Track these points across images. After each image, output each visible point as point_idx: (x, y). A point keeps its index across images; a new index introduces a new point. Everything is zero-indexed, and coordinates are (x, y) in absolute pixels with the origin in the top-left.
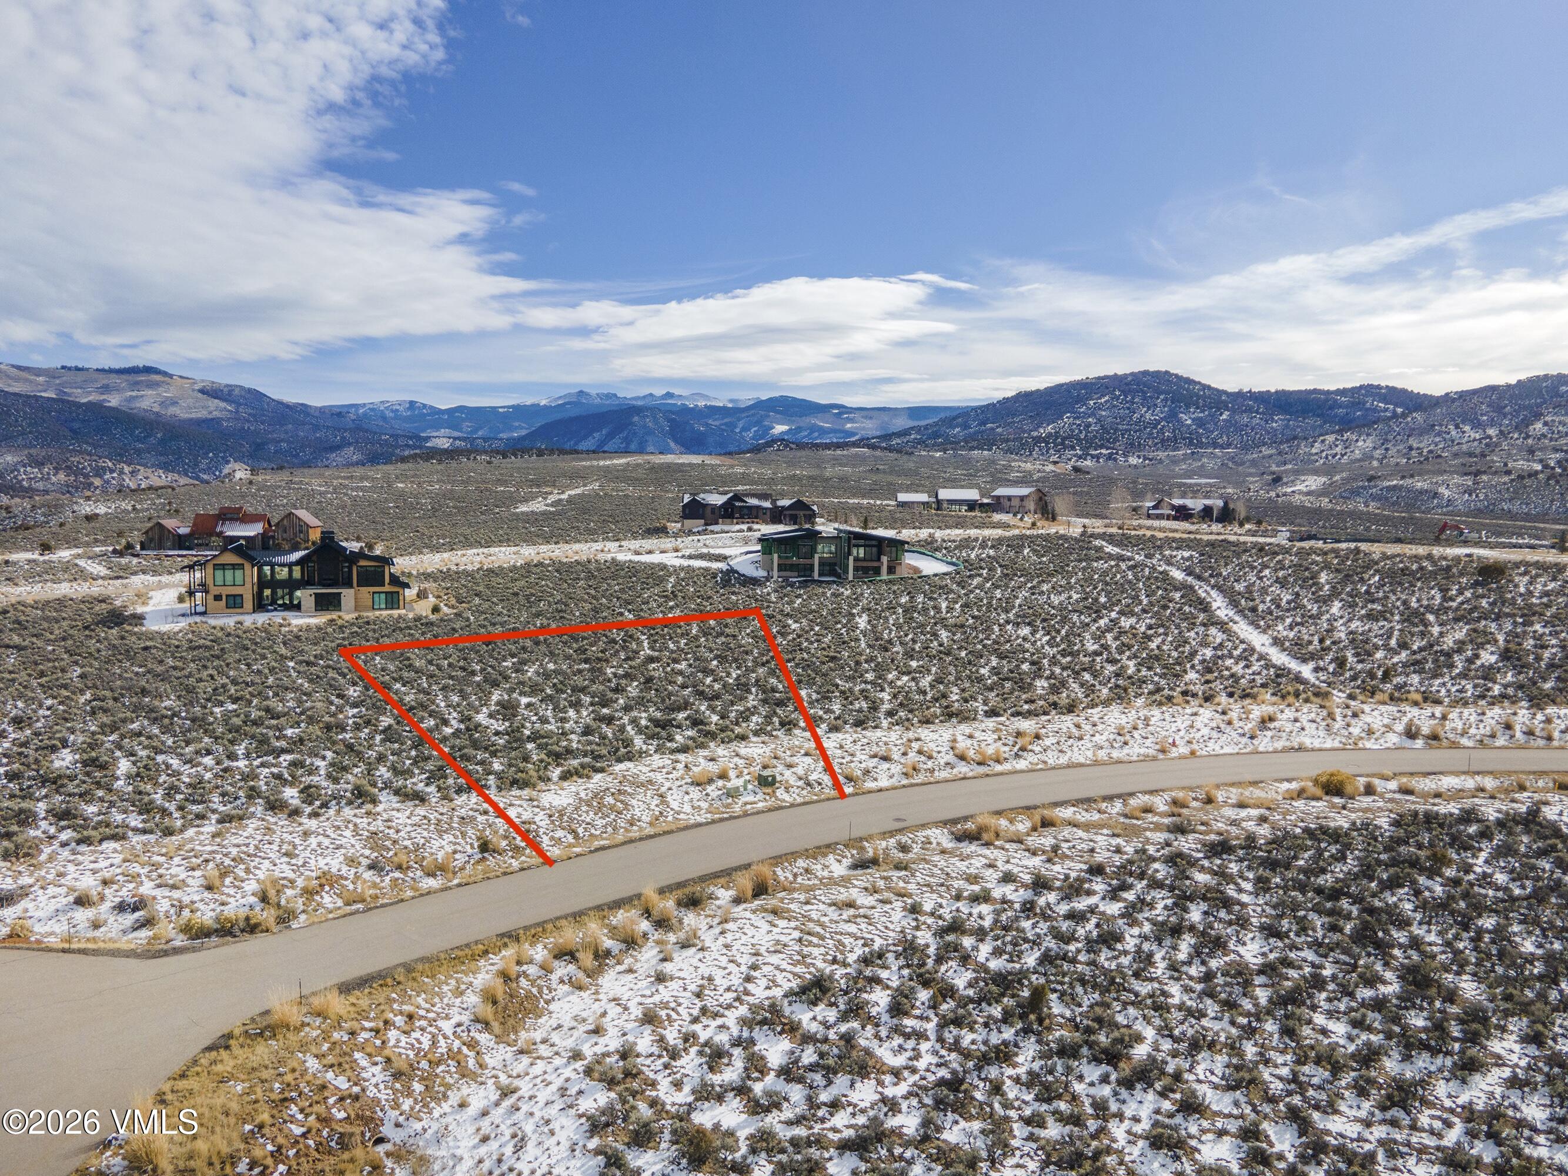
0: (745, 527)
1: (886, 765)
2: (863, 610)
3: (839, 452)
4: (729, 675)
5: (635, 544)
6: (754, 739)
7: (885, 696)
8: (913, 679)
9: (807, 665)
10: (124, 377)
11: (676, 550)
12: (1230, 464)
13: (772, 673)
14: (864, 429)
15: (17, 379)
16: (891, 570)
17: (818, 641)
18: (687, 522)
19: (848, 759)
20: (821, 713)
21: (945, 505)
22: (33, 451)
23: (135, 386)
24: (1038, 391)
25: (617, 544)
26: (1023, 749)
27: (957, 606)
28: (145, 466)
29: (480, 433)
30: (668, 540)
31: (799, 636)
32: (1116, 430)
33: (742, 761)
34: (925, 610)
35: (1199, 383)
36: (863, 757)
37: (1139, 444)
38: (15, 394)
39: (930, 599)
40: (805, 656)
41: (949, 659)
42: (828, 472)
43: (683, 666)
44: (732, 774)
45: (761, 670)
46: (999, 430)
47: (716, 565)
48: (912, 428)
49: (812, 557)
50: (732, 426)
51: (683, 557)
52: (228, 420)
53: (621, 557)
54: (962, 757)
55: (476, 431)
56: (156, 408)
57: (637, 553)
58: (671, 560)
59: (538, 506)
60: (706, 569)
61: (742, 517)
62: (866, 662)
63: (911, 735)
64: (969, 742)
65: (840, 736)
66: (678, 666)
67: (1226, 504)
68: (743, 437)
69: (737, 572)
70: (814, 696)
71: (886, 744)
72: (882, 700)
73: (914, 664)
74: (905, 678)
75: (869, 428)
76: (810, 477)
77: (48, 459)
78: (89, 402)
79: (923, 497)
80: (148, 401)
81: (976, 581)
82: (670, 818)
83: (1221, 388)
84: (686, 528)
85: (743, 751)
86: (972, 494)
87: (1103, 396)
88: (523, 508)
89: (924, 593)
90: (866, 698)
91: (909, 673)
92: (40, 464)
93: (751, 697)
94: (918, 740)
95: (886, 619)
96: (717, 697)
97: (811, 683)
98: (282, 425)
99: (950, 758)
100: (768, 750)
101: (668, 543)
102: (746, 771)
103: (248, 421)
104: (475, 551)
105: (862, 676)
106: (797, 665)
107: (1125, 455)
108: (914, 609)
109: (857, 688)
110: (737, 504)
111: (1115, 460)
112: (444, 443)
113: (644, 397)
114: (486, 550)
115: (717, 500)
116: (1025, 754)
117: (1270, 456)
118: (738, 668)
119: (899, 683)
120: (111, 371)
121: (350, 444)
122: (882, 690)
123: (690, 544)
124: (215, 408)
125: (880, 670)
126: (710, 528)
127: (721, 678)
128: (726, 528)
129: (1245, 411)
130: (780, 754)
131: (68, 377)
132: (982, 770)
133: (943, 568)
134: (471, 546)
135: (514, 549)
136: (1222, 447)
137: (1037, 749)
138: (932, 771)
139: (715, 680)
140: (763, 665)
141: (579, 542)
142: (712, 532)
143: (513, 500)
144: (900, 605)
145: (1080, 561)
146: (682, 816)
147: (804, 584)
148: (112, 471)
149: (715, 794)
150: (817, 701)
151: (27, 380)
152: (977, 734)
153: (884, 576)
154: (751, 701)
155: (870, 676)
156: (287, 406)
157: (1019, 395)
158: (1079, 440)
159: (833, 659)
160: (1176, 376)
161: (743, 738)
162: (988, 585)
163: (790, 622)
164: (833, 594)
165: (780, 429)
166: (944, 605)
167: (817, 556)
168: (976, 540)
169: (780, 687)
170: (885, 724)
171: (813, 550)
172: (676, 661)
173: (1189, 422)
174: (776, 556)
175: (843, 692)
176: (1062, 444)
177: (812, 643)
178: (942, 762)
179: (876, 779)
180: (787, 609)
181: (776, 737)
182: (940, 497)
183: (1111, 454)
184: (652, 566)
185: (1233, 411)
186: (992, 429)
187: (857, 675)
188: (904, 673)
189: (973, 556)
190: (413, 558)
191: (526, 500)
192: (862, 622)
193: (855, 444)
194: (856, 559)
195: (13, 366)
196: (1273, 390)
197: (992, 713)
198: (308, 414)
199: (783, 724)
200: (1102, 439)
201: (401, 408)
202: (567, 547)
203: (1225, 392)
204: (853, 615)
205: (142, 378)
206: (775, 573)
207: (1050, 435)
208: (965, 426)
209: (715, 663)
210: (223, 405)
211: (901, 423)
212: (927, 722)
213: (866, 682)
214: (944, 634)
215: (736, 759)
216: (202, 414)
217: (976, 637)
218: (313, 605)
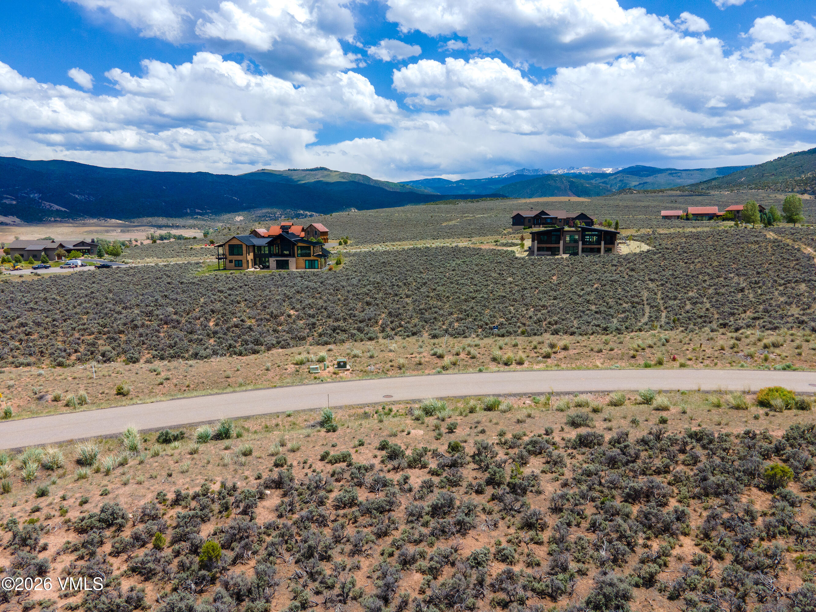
5: (478, 239)
18: (514, 227)
25: (468, 239)
48: (714, 179)
49: (559, 242)
50: (606, 183)
57: (475, 243)
58: (487, 246)
59: (453, 222)
61: (547, 224)
86: (713, 210)
110: (544, 216)
114: (399, 243)
120: (307, 170)
135: (413, 242)
153: (602, 254)
167: (562, 242)
171: (560, 239)
174: (536, 242)
182: (689, 212)
190: (361, 246)
194: (586, 244)
206: (536, 253)
218: (275, 266)
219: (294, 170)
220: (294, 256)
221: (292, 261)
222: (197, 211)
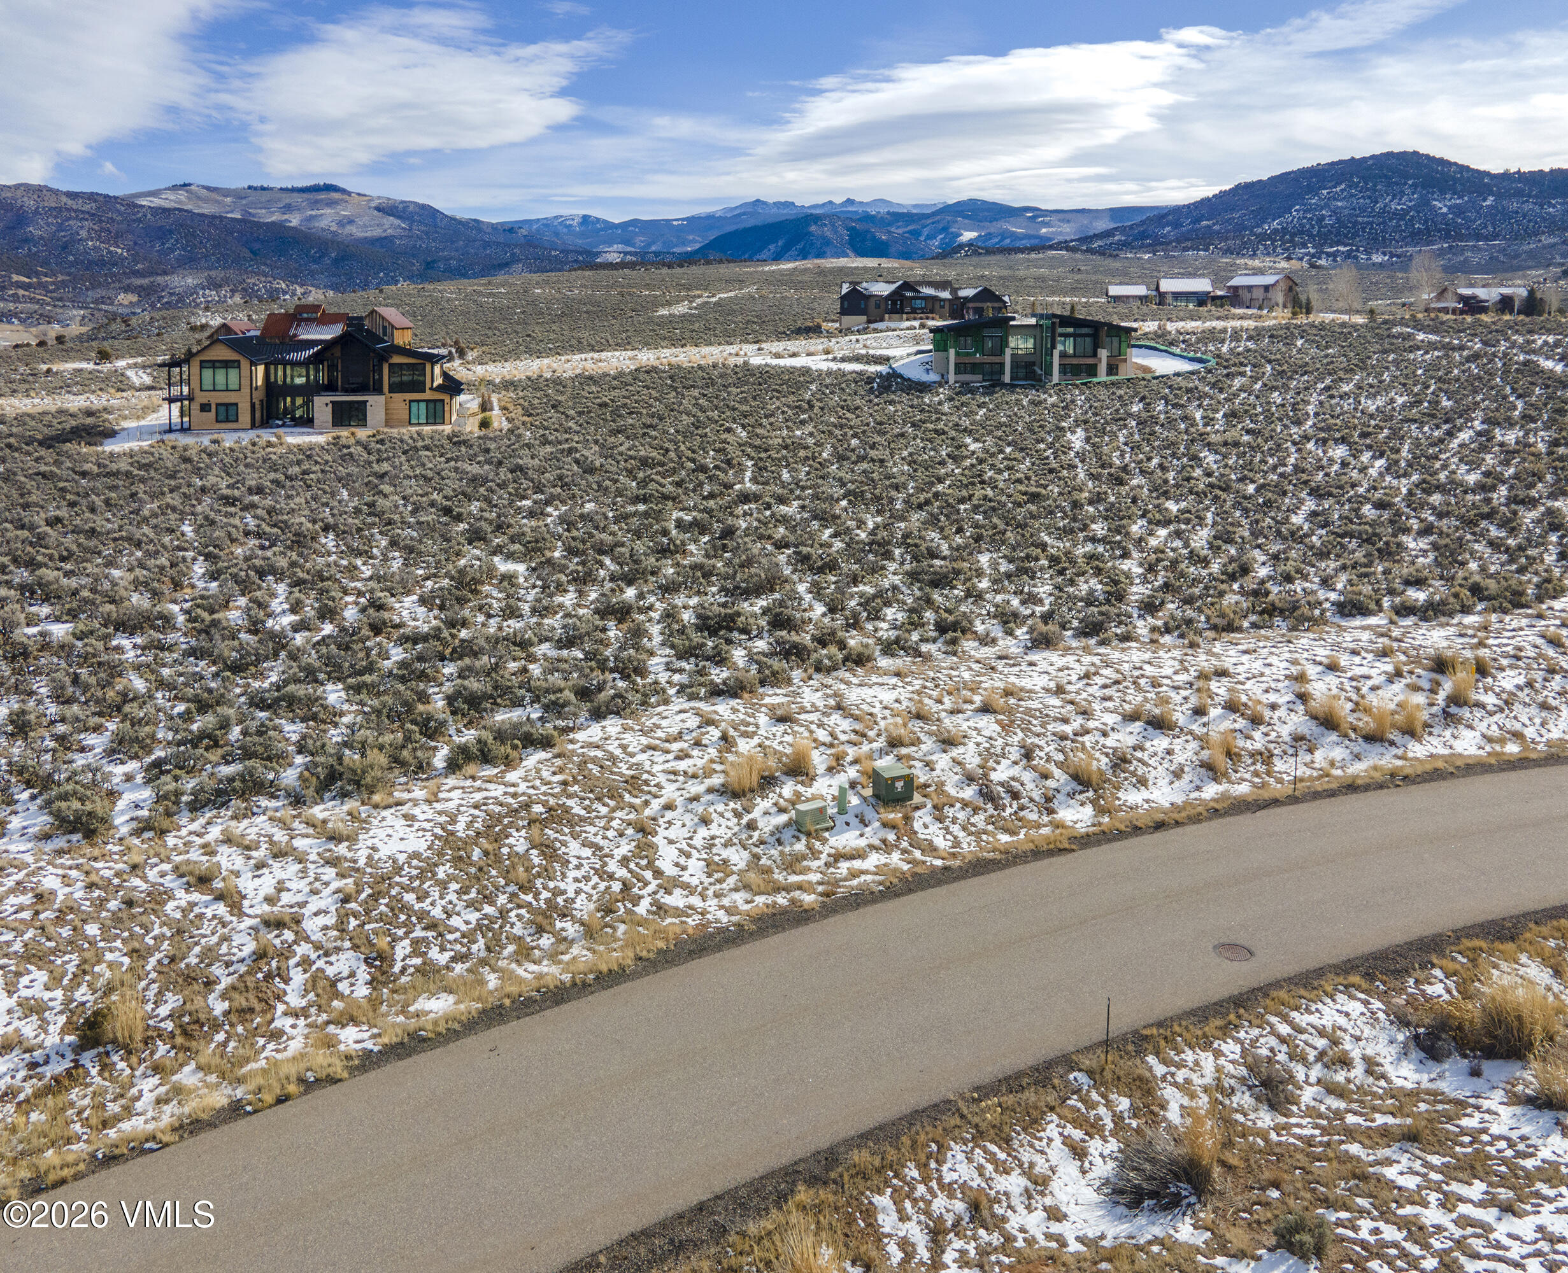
0: (916, 324)
1: (1161, 743)
2: (1077, 424)
3: (1033, 256)
4: (861, 524)
5: (778, 346)
6: (884, 662)
7: (1132, 566)
8: (1178, 534)
9: (991, 508)
10: (305, 195)
11: (827, 352)
12: (1502, 258)
13: (932, 522)
14: (1061, 233)
15: (206, 200)
16: (1112, 369)
17: (1009, 468)
18: (845, 319)
19: (1077, 723)
20: (1015, 602)
21: (1169, 299)
22: (213, 273)
23: (315, 204)
24: (1260, 181)
25: (756, 346)
26: (1457, 700)
27: (1219, 415)
28: (317, 287)
29: (653, 248)
30: (819, 341)
31: (981, 461)
32: (1356, 223)
33: (846, 724)
34: (1171, 423)
35: (1456, 164)
36: (1111, 719)
37: (1384, 238)
38: (203, 215)
39: (1175, 406)
40: (990, 492)
41: (1230, 499)
42: (1022, 273)
43: (790, 509)
44: (819, 760)
45: (916, 517)
46: (1217, 227)
47: (873, 369)
48: (1116, 229)
49: (1001, 353)
50: (916, 234)
51: (834, 359)
52: (401, 237)
53: (756, 361)
54: (1328, 722)
55: (649, 245)
56: (334, 228)
57: (778, 356)
58: (819, 364)
59: (680, 309)
60: (860, 373)
61: (914, 311)
62: (1091, 502)
63: (1202, 661)
64: (1332, 680)
65: (1054, 656)
66: (784, 509)
67: (1531, 292)
68: (927, 246)
69: (900, 376)
70: (1004, 567)
71: (1155, 683)
72: (1128, 575)
73: (1172, 507)
74: (1163, 532)
75: (1067, 231)
76: (1002, 278)
77: (226, 281)
78: (273, 223)
79: (1141, 290)
80: (327, 219)
81: (1237, 382)
82: (642, 909)
83: (1482, 168)
84: (844, 326)
85: (853, 696)
86: (1202, 285)
87: (1338, 184)
88: (664, 312)
89: (1165, 398)
90: (1098, 571)
91: (1167, 523)
92: (217, 286)
93: (892, 566)
94: (1222, 673)
95: (1114, 436)
96: (831, 566)
97: (997, 541)
98: (453, 242)
99: (1296, 722)
100: (903, 694)
101: (818, 344)
102: (852, 752)
103: (421, 239)
104: (583, 356)
105: (1085, 528)
106: (975, 510)
107: (1368, 252)
108: (1153, 419)
109: (1080, 551)
110: (909, 294)
111: (1356, 258)
112: (615, 258)
113: (824, 205)
114: (596, 355)
115: (882, 289)
116: (1465, 713)
117: (1553, 245)
118: (879, 512)
119: (1153, 542)
120: (294, 190)
121: (519, 261)
122: (1126, 555)
123: (844, 345)
124: (390, 226)
125: (1117, 517)
126: (872, 326)
127: (848, 530)
128: (892, 325)
129: (1514, 195)
130: (930, 705)
131: (254, 196)
132: (1384, 759)
133: (1185, 366)
134: (581, 350)
135: (630, 353)
136: (1486, 239)
137: (1490, 700)
138: (1266, 757)
139: (835, 535)
140: (920, 507)
141: (710, 344)
142: (876, 331)
143: (656, 304)
144: (1130, 415)
145: (1385, 352)
146: (676, 899)
147: (989, 390)
148: (285, 293)
149: (767, 825)
150: (1008, 576)
151: (217, 202)
152: (1344, 660)
153: (1103, 377)
154: (892, 577)
155: (1099, 529)
156: (459, 222)
157: (1238, 187)
158: (1311, 235)
159: (1034, 497)
160: (1427, 156)
161: (860, 660)
162: (1258, 386)
163: (968, 440)
164: (1032, 402)
165: (968, 236)
166: (1198, 415)
167: (1008, 352)
168: (1224, 331)
169: (945, 547)
170: (1142, 628)
171: (1004, 343)
172: (782, 500)
173: (1445, 210)
174: (952, 352)
175: (1054, 560)
176: (1291, 241)
177: (1000, 472)
178: (1285, 731)
179: (1143, 782)
180: (966, 422)
181: (927, 658)
182: (1163, 289)
183: (1351, 251)
184: (792, 371)
185: (1499, 196)
186: (1208, 226)
187: (1076, 527)
188: (1158, 523)
189: (1225, 349)
190: (507, 365)
191: (669, 304)
192: (1077, 440)
193: (1051, 247)
194: (1063, 355)
195: (204, 187)
196: (1547, 170)
197: (1351, 608)
198: (480, 230)
199: (942, 628)
200: (1338, 234)
201: (575, 223)
202: (694, 350)
203: (1487, 174)
204: (1062, 429)
205: (322, 196)
206: (952, 378)
207: (1275, 231)
208: (1176, 225)
209: (844, 503)
210: (397, 222)
211: (1102, 225)
212: (1227, 627)
213: (1094, 540)
214: (1210, 458)
215: (836, 718)
216: (377, 232)
217: (1264, 461)
218: (330, 418)
219: (263, 189)
220: (378, 391)
221: (376, 405)
222: (15, 278)
